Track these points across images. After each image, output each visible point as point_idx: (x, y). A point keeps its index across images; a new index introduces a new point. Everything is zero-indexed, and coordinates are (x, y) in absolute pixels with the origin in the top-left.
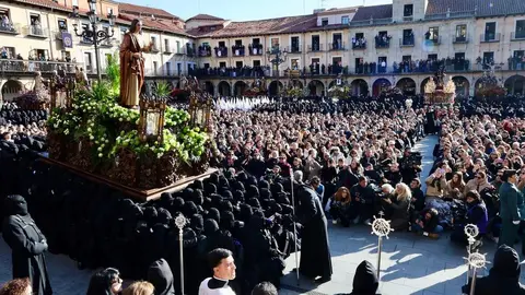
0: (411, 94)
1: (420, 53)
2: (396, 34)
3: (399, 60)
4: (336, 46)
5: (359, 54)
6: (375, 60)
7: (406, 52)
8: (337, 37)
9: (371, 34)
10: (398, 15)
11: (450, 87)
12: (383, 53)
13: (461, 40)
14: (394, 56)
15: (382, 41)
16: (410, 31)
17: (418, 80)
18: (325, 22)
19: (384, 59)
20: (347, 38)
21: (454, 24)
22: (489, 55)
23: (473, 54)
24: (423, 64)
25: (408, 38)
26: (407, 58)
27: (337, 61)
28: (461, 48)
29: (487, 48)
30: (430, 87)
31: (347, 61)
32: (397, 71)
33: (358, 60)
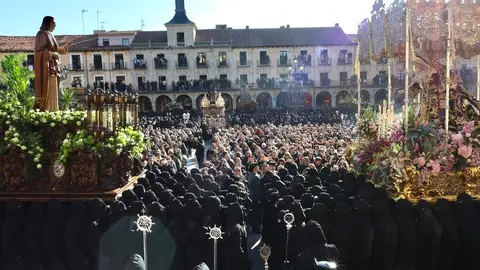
0: (188, 109)
1: (192, 75)
2: (172, 57)
3: (177, 80)
4: (119, 64)
5: (141, 73)
6: (156, 79)
7: (182, 72)
8: (119, 58)
9: (150, 56)
10: (172, 41)
11: (220, 102)
12: (162, 73)
13: (223, 64)
14: (172, 76)
15: (160, 63)
16: (183, 55)
17: (194, 96)
18: (106, 43)
19: (164, 78)
20: (128, 58)
21: (217, 51)
22: (244, 77)
23: (233, 76)
24: (196, 83)
25: (182, 62)
26: (183, 78)
27: (120, 79)
28: (224, 71)
29: (242, 72)
30: (205, 102)
31: (130, 79)
32: (176, 88)
33: (140, 79)
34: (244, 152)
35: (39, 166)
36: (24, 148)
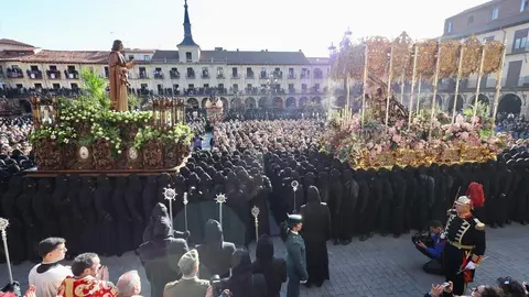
0: (196, 108)
1: (198, 83)
2: (183, 71)
3: (187, 87)
4: (142, 75)
5: (160, 82)
6: (171, 87)
7: (191, 82)
8: (142, 70)
9: (166, 69)
10: (183, 58)
11: (220, 104)
12: (175, 82)
13: (220, 76)
14: (183, 84)
15: (174, 74)
17: (199, 99)
18: (131, 58)
19: (177, 86)
20: (150, 71)
21: (216, 67)
22: (236, 86)
23: (228, 85)
24: (201, 90)
25: (191, 73)
26: (191, 85)
27: (144, 86)
28: (221, 81)
29: (234, 82)
30: (208, 104)
31: (152, 86)
32: (186, 93)
33: (159, 86)
34: (237, 139)
35: (119, 152)
36: (107, 139)
